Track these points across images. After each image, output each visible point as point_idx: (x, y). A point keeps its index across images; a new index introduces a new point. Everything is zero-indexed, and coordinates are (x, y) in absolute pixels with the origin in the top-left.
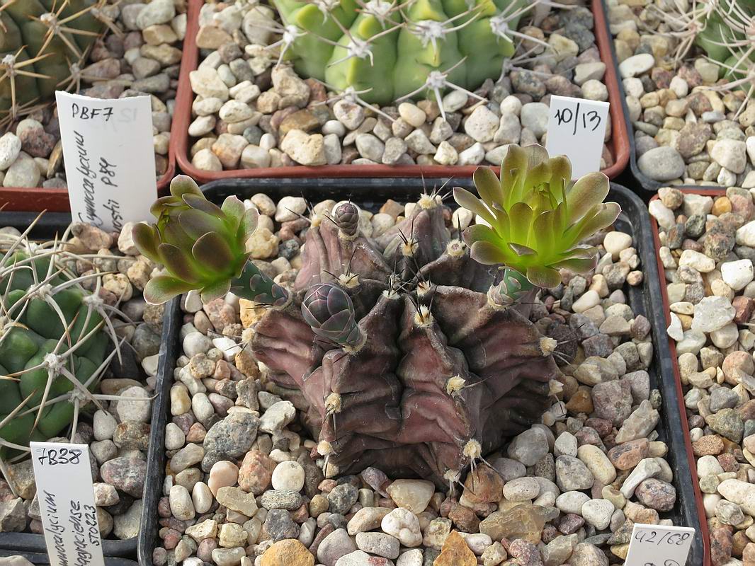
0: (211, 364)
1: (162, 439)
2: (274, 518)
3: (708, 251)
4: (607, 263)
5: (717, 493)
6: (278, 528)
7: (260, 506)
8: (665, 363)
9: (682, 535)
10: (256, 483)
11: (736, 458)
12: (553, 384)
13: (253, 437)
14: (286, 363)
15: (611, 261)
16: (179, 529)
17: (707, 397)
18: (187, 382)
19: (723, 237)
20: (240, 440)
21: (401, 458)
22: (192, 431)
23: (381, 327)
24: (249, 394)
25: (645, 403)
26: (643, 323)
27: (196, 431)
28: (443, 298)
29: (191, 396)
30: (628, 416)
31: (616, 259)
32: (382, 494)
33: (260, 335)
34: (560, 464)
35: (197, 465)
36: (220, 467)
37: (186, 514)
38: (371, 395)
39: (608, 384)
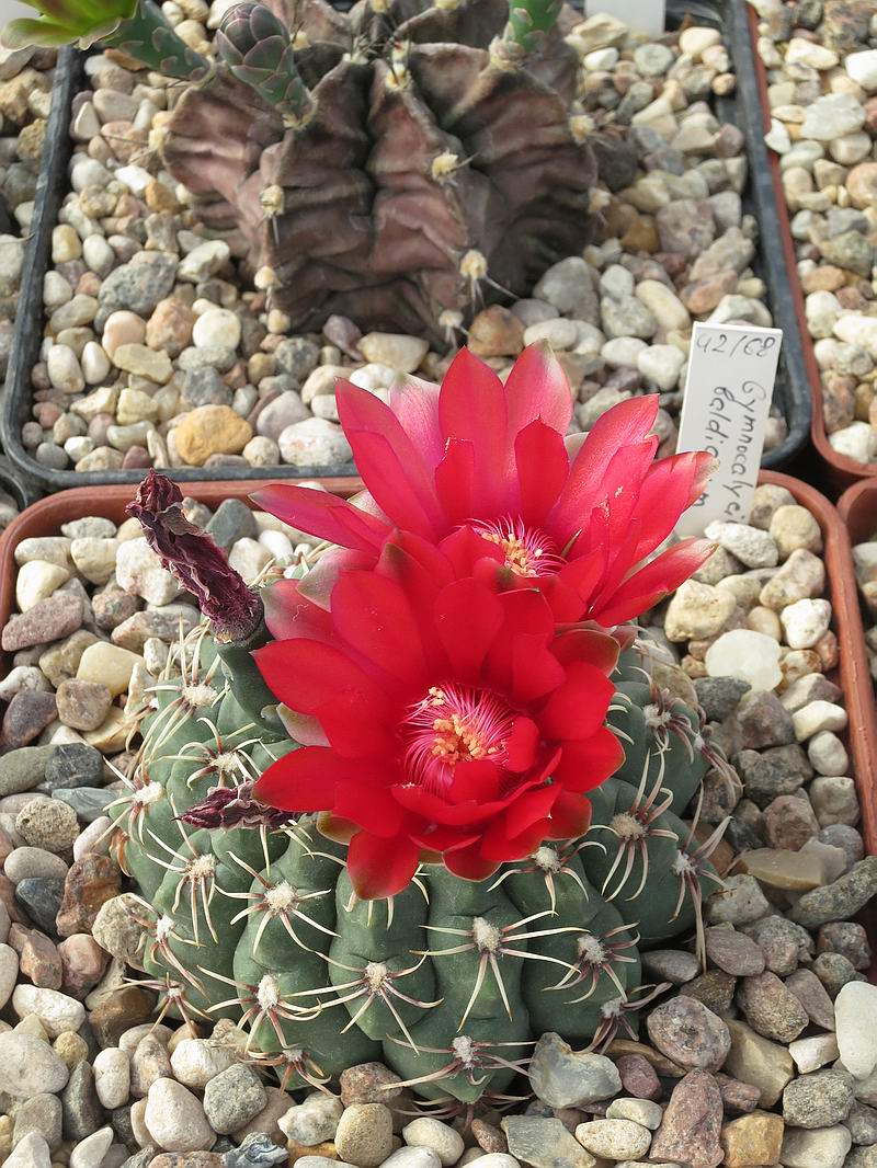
0: (111, 200)
1: (39, 290)
2: (194, 380)
3: (828, 42)
4: (684, 65)
5: (834, 336)
6: (200, 392)
7: (177, 369)
8: (762, 180)
9: (764, 341)
10: (170, 339)
11: (863, 295)
12: (595, 195)
13: (169, 283)
14: (213, 174)
15: (689, 64)
16: (62, 404)
17: (823, 223)
18: (77, 223)
19: (850, 21)
20: (150, 287)
21: (379, 302)
22: (82, 283)
23: (341, 100)
24: (164, 232)
25: (732, 232)
26: (733, 134)
27: (88, 280)
28: (429, 61)
29: (82, 241)
30: (707, 248)
31: (697, 61)
32: (353, 354)
33: (174, 134)
34: (606, 302)
35: (90, 325)
36: (119, 319)
37: (72, 381)
38: (329, 194)
39: (678, 204)
